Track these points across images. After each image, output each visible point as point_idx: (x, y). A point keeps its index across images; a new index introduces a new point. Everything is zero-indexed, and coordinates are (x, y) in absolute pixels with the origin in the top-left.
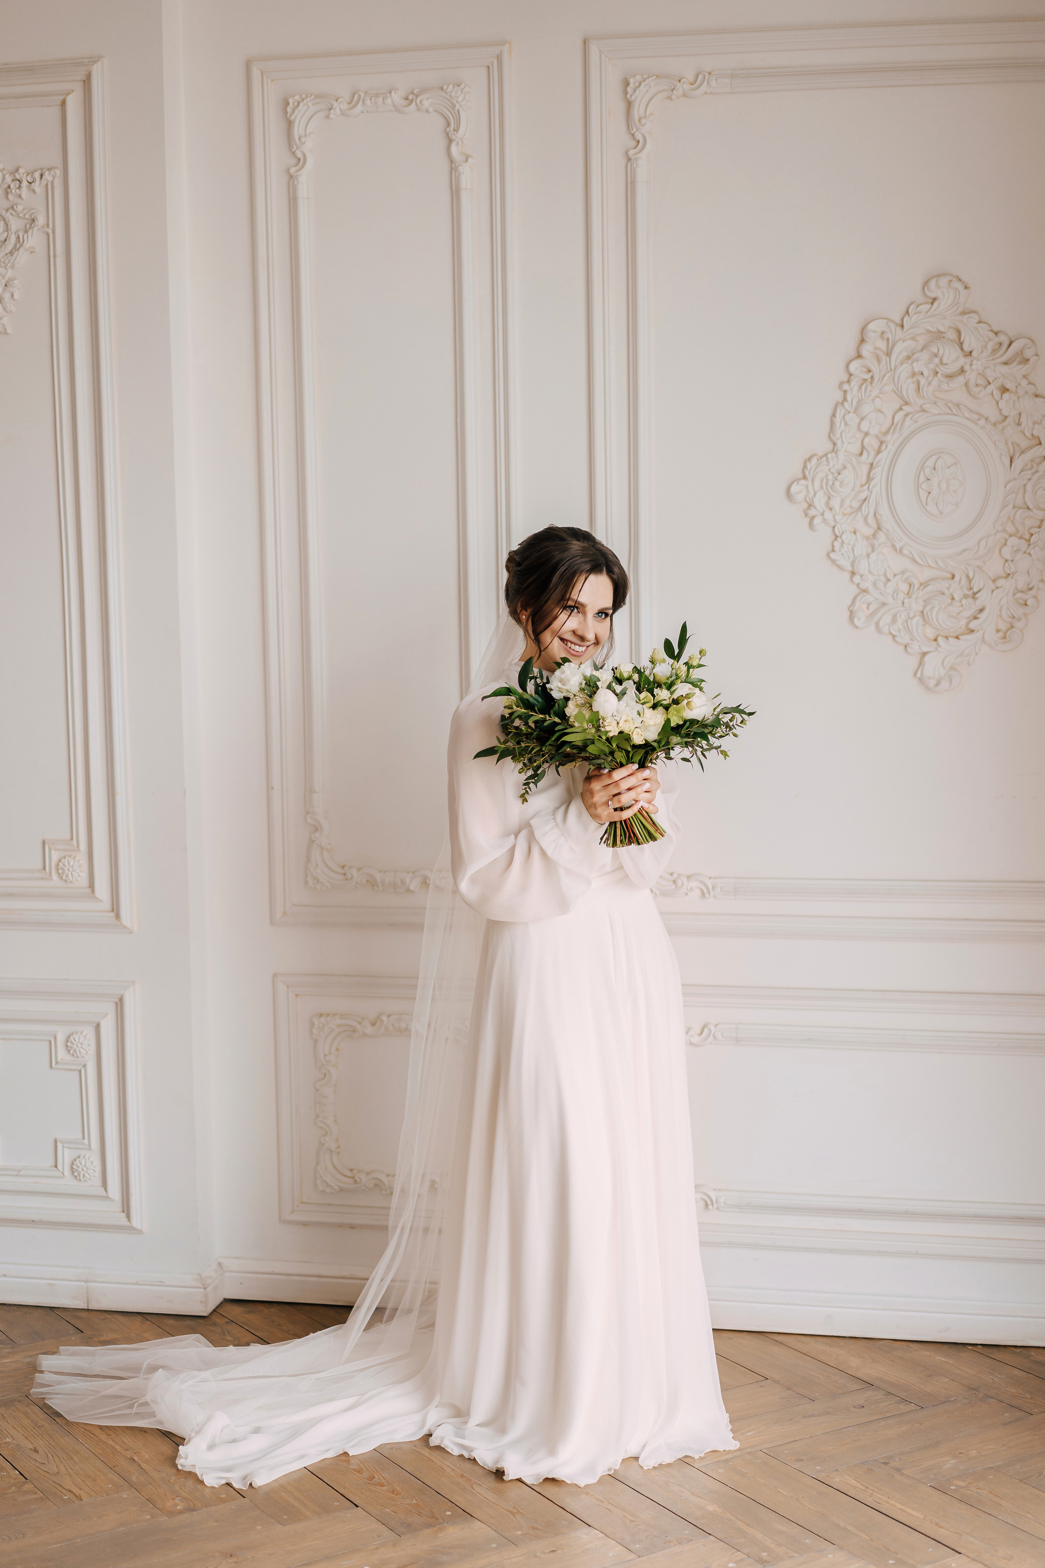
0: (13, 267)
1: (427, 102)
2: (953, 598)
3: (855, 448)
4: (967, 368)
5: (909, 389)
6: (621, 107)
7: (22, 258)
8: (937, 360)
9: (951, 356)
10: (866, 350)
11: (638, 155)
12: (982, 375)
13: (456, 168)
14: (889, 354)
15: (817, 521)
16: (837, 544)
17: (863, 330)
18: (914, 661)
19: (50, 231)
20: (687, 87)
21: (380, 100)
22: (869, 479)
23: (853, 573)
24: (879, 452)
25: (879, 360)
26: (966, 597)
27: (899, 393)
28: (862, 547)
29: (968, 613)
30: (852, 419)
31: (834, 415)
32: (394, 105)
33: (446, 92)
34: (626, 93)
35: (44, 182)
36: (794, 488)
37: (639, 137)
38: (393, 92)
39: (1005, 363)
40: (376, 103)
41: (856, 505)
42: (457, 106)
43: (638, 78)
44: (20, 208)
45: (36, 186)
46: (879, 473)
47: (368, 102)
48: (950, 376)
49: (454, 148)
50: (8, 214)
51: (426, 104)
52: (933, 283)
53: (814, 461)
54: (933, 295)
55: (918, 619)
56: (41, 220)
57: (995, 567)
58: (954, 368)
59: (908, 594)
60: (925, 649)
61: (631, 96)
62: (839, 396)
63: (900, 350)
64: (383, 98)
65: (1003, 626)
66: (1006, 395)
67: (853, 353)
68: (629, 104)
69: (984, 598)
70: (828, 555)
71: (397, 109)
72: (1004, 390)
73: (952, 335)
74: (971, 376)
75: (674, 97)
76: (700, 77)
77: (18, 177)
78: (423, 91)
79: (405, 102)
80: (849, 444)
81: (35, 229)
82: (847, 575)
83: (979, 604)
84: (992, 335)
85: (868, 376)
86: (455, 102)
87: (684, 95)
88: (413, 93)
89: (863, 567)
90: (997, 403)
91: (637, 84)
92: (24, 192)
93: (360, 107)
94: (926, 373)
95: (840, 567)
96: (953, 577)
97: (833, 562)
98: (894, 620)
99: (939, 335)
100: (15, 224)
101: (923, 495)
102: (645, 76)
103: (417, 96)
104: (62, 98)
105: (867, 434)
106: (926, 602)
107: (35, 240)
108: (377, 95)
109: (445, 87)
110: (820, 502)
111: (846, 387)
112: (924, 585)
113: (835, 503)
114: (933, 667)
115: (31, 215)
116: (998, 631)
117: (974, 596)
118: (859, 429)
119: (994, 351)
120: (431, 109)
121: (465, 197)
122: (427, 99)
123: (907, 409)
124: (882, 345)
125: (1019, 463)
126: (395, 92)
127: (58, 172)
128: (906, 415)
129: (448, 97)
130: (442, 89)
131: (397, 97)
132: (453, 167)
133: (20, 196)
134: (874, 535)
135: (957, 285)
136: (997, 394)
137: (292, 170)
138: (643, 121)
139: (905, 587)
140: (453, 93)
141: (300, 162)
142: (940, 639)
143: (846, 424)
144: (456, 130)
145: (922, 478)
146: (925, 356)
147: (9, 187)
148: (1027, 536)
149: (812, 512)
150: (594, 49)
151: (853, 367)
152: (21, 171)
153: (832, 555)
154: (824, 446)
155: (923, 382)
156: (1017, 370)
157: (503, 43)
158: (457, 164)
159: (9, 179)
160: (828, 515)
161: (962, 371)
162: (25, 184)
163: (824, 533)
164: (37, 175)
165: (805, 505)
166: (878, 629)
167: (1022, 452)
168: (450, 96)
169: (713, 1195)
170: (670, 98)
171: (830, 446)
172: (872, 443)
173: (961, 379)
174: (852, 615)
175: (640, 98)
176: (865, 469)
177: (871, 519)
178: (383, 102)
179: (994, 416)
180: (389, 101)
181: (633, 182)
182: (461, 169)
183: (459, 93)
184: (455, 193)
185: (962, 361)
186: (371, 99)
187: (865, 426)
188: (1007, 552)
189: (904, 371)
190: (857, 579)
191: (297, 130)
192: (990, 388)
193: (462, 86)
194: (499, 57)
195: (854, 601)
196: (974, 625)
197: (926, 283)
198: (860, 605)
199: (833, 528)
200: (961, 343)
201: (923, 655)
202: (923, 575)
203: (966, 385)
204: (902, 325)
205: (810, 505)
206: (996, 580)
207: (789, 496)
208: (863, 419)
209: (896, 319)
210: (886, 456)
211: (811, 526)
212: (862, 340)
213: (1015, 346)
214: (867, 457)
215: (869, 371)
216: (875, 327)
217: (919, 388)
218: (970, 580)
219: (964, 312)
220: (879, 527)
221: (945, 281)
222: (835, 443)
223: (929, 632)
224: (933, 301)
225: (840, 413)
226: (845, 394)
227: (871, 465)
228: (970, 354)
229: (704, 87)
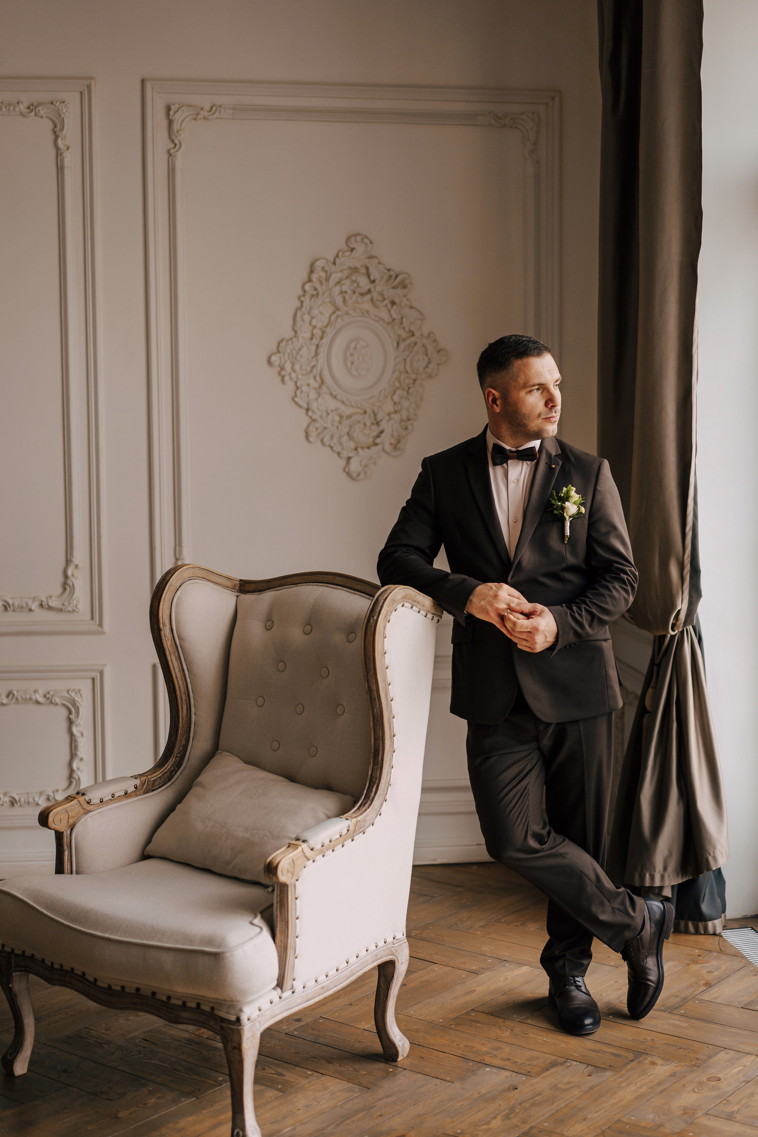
1: (43, 111)
2: (365, 425)
3: (308, 335)
4: (372, 289)
5: (339, 300)
6: (165, 123)
8: (355, 285)
9: (363, 282)
10: (314, 277)
11: (177, 153)
12: (381, 294)
13: (61, 154)
14: (327, 279)
15: (287, 378)
16: (298, 393)
17: (312, 265)
18: (343, 462)
20: (206, 113)
21: (12, 108)
22: (317, 354)
23: (308, 410)
24: (322, 338)
25: (321, 283)
26: (372, 424)
27: (333, 304)
28: (313, 395)
29: (375, 434)
30: (307, 318)
31: (295, 316)
32: (20, 112)
33: (55, 106)
34: (168, 115)
36: (273, 358)
37: (177, 141)
38: (20, 104)
39: (394, 288)
40: (9, 109)
41: (309, 369)
42: (63, 115)
43: (177, 106)
46: (323, 351)
47: (4, 109)
48: (362, 294)
49: (60, 142)
51: (42, 112)
52: (353, 239)
53: (284, 343)
54: (352, 246)
55: (346, 438)
57: (389, 407)
58: (365, 289)
59: (340, 422)
60: (350, 455)
61: (173, 116)
62: (298, 304)
63: (334, 278)
64: (14, 107)
65: (394, 441)
66: (395, 307)
67: (306, 279)
68: (170, 122)
69: (384, 425)
70: (293, 399)
71: (22, 115)
72: (393, 303)
73: (364, 270)
74: (375, 295)
75: (198, 119)
76: (214, 108)
78: (40, 104)
79: (28, 111)
80: (305, 334)
82: (304, 412)
83: (381, 428)
84: (386, 271)
85: (315, 293)
86: (61, 112)
87: (204, 118)
88: (33, 105)
89: (314, 406)
90: (389, 311)
91: (176, 110)
94: (349, 292)
95: (300, 406)
96: (365, 412)
97: (296, 403)
98: (332, 437)
99: (355, 270)
101: (349, 364)
102: (181, 105)
103: (36, 107)
105: (315, 327)
106: (351, 427)
108: (9, 105)
109: (54, 103)
110: (288, 367)
111: (302, 299)
112: (349, 417)
113: (297, 367)
114: (355, 466)
116: (391, 444)
117: (378, 424)
118: (310, 323)
119: (387, 281)
120: (44, 116)
121: (67, 172)
122: (43, 109)
123: (338, 313)
124: (323, 275)
125: (402, 346)
126: (21, 104)
128: (337, 317)
129: (57, 109)
130: (52, 103)
131: (22, 107)
132: (59, 153)
134: (320, 387)
135: (366, 241)
136: (389, 306)
138: (180, 132)
139: (337, 418)
140: (60, 107)
142: (359, 449)
143: (303, 320)
144: (62, 129)
145: (348, 354)
146: (348, 282)
148: (406, 389)
149: (283, 373)
150: (148, 86)
151: (307, 287)
153: (296, 399)
154: (290, 334)
155: (347, 297)
156: (400, 291)
157: (91, 78)
158: (62, 151)
160: (293, 375)
161: (369, 291)
163: (290, 386)
165: (278, 369)
166: (323, 443)
167: (404, 340)
168: (58, 109)
170: (195, 119)
171: (292, 334)
172: (318, 332)
173: (368, 297)
174: (308, 436)
175: (177, 118)
176: (313, 348)
177: (318, 379)
178: (14, 109)
179: (387, 318)
180: (17, 109)
181: (174, 169)
182: (64, 154)
183: (64, 107)
184: (60, 169)
185: (370, 286)
186: (6, 107)
187: (314, 322)
188: (396, 398)
189: (337, 290)
190: (310, 413)
192: (386, 302)
193: (66, 103)
194: (89, 87)
195: (308, 426)
196: (378, 441)
197: (348, 239)
198: (312, 429)
199: (296, 383)
200: (368, 275)
201: (349, 458)
202: (348, 411)
203: (372, 300)
204: (334, 263)
205: (282, 369)
206: (389, 414)
207: (269, 362)
208: (313, 318)
209: (331, 259)
210: (326, 340)
211: (283, 381)
212: (312, 271)
213: (399, 278)
214: (315, 341)
215: (316, 289)
216: (319, 264)
217: (344, 301)
218: (375, 414)
219: (370, 257)
220: (323, 382)
221: (359, 238)
222: (296, 332)
223: (352, 445)
224: (352, 250)
225: (299, 314)
226: (302, 302)
227: (318, 346)
228: (373, 282)
229: (217, 114)
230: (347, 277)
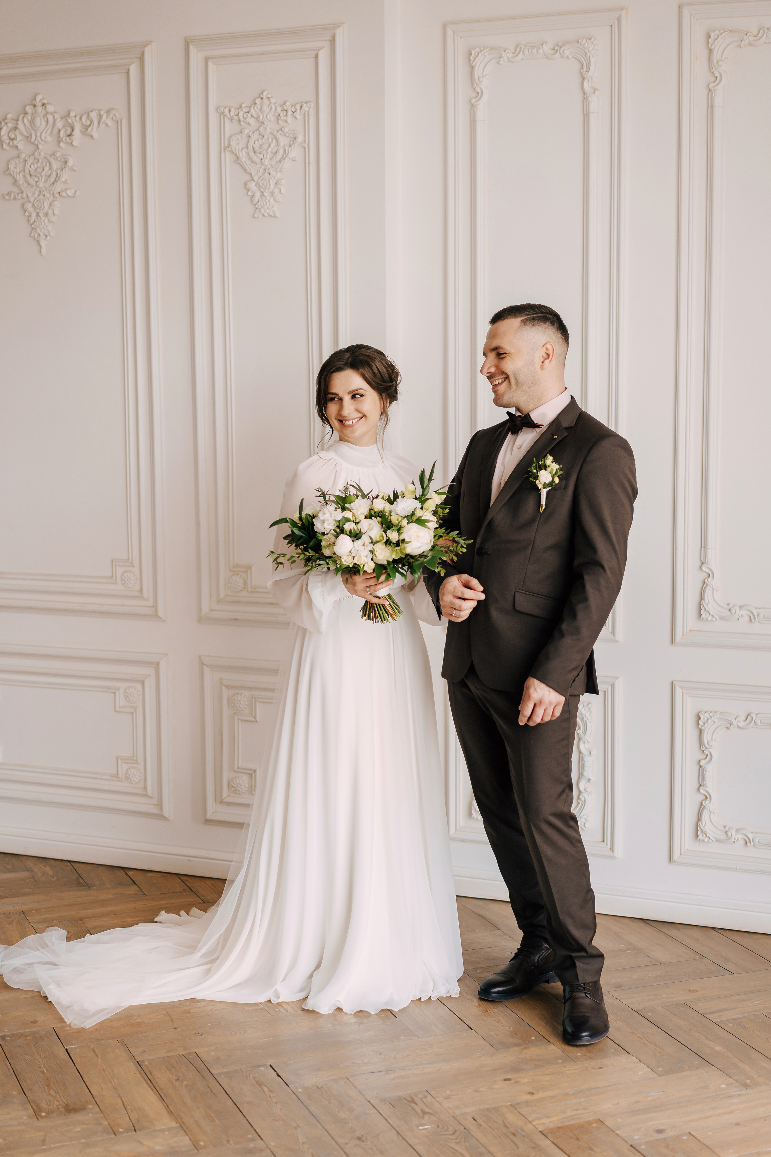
0: (281, 171)
6: (705, 53)
7: (287, 164)
11: (717, 88)
13: (587, 98)
19: (306, 146)
20: (751, 38)
21: (535, 50)
32: (545, 54)
33: (581, 45)
34: (708, 43)
35: (303, 112)
37: (717, 74)
38: (544, 45)
40: (532, 53)
42: (589, 54)
43: (717, 32)
44: (286, 130)
45: (298, 115)
47: (527, 52)
49: (586, 84)
50: (278, 134)
51: (567, 52)
56: (300, 139)
61: (712, 45)
64: (537, 49)
68: (711, 51)
71: (546, 57)
75: (742, 46)
76: (761, 31)
77: (285, 108)
78: (565, 43)
79: (553, 52)
81: (296, 144)
86: (587, 51)
87: (750, 44)
88: (558, 45)
91: (716, 37)
92: (290, 119)
93: (521, 56)
100: (283, 141)
102: (721, 31)
103: (561, 47)
104: (315, 52)
107: (295, 152)
108: (533, 47)
109: (580, 41)
115: (293, 135)
120: (570, 57)
121: (592, 118)
122: (568, 49)
126: (545, 44)
127: (312, 105)
129: (582, 48)
130: (578, 42)
131: (547, 48)
132: (585, 98)
133: (286, 121)
137: (473, 101)
138: (720, 63)
140: (586, 45)
141: (479, 95)
144: (588, 71)
147: (279, 115)
150: (686, 12)
152: (287, 104)
157: (622, 9)
158: (588, 95)
159: (279, 109)
162: (290, 113)
164: (298, 107)
168: (584, 47)
169: (751, 836)
170: (739, 46)
175: (718, 47)
178: (537, 52)
180: (541, 51)
181: (712, 107)
182: (590, 99)
183: (590, 44)
184: (586, 115)
186: (528, 50)
191: (477, 73)
193: (592, 40)
194: (619, 19)
229: (764, 39)
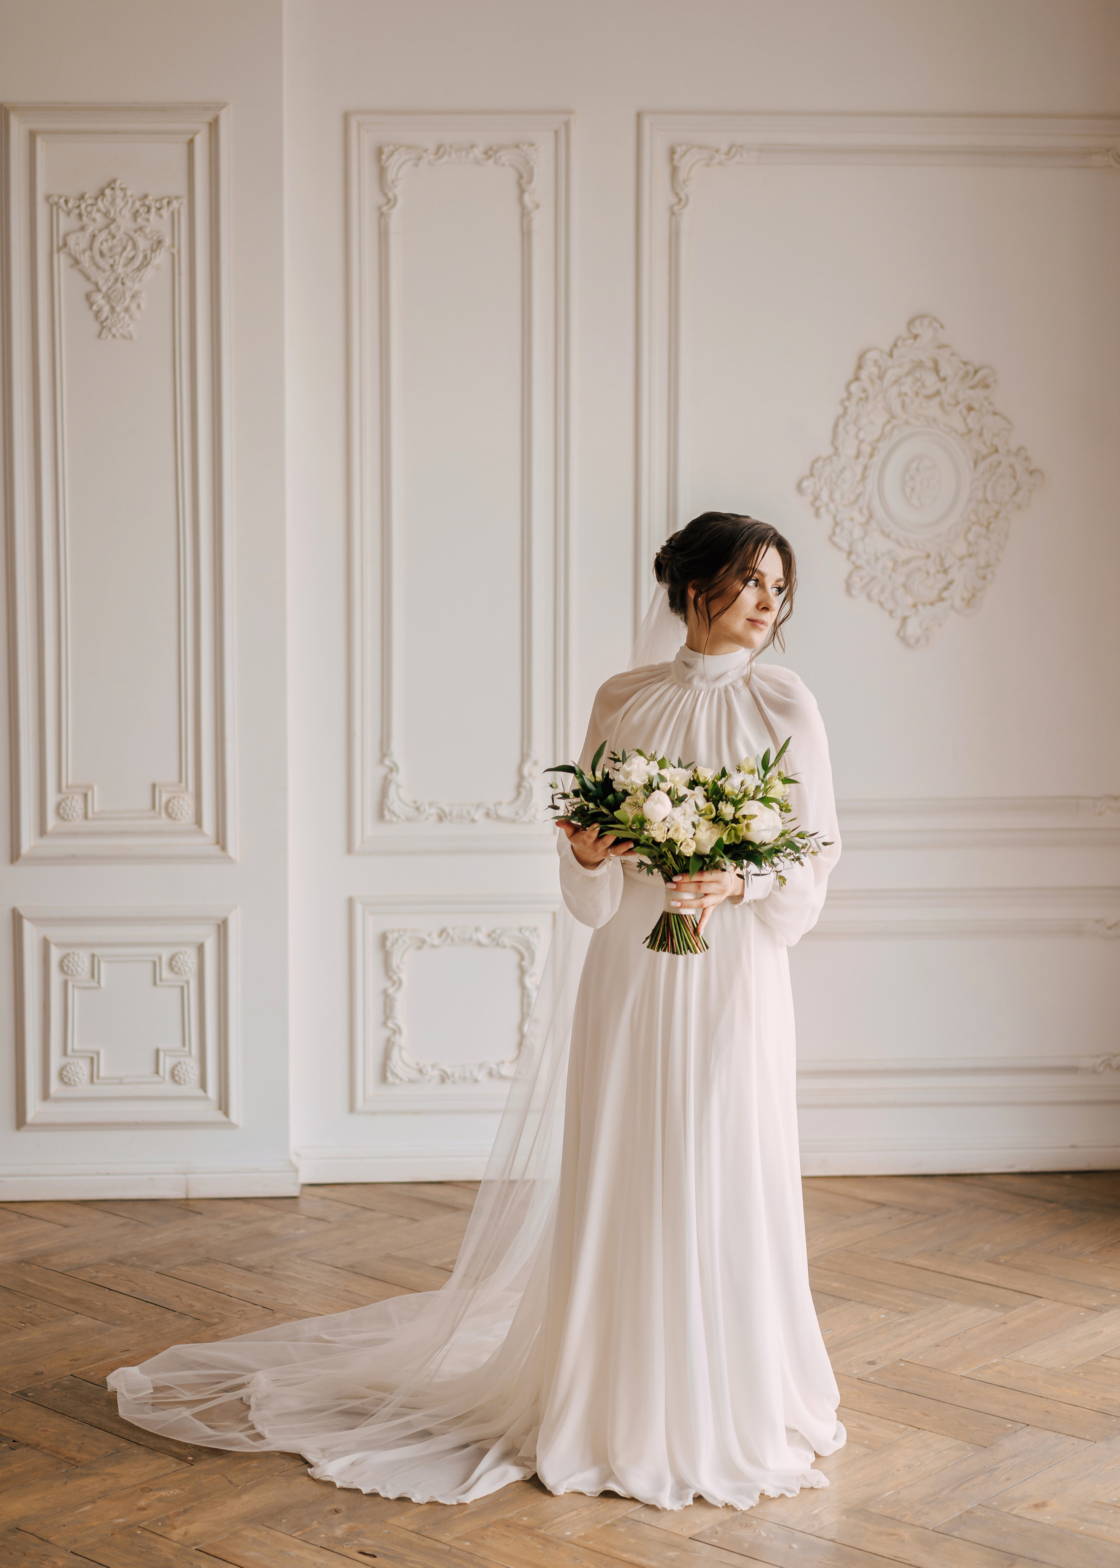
0: (140, 280)
1: (505, 157)
2: (928, 573)
3: (852, 452)
4: (943, 391)
5: (896, 406)
6: (667, 171)
7: (149, 273)
8: (919, 384)
9: (931, 380)
10: (864, 374)
11: (682, 211)
12: (953, 396)
13: (527, 214)
14: (881, 377)
15: (823, 510)
16: (838, 530)
17: (861, 357)
18: (896, 624)
19: (175, 251)
20: (723, 157)
21: (464, 154)
22: (864, 478)
23: (850, 553)
24: (871, 456)
25: (872, 382)
26: (938, 572)
27: (888, 410)
28: (858, 533)
29: (941, 585)
30: (852, 429)
31: (836, 426)
32: (475, 159)
33: (521, 150)
34: (672, 159)
35: (171, 209)
36: (805, 484)
37: (683, 196)
38: (474, 147)
39: (972, 388)
40: (460, 155)
41: (852, 498)
42: (531, 163)
43: (684, 148)
44: (148, 231)
45: (165, 213)
46: (872, 473)
47: (453, 155)
48: (928, 397)
49: (527, 198)
50: (136, 235)
51: (503, 159)
52: (917, 323)
53: (820, 463)
54: (915, 331)
55: (901, 591)
56: (167, 242)
57: (961, 548)
58: (931, 390)
59: (894, 569)
60: (907, 613)
61: (677, 162)
62: (840, 410)
63: (890, 375)
64: (466, 152)
65: (967, 595)
66: (972, 413)
67: (851, 377)
68: (674, 169)
69: (954, 573)
70: (830, 539)
71: (477, 162)
72: (970, 409)
73: (930, 365)
74: (946, 397)
75: (711, 164)
76: (734, 150)
77: (147, 202)
78: (501, 148)
79: (485, 157)
80: (849, 450)
81: (163, 250)
82: (844, 555)
83: (950, 577)
84: (961, 365)
85: (863, 395)
86: (529, 159)
87: (720, 163)
88: (491, 149)
89: (858, 547)
90: (965, 419)
91: (682, 153)
92: (153, 216)
93: (445, 158)
94: (910, 393)
95: (839, 548)
96: (928, 556)
97: (835, 544)
98: (882, 590)
99: (920, 365)
100: (143, 244)
101: (908, 491)
102: (689, 147)
103: (496, 152)
104: (190, 137)
105: (862, 441)
106: (909, 576)
107: (161, 258)
108: (460, 149)
109: (521, 146)
110: (825, 495)
111: (847, 403)
112: (907, 562)
113: (837, 495)
114: (913, 629)
115: (159, 237)
116: (963, 599)
117: (945, 571)
118: (857, 436)
119: (963, 378)
120: (506, 164)
121: (534, 238)
122: (504, 155)
123: (894, 422)
124: (875, 370)
125: (982, 467)
126: (476, 147)
127: (185, 201)
128: (893, 428)
129: (523, 154)
130: (517, 146)
131: (478, 152)
132: (524, 214)
133: (148, 220)
134: (867, 522)
135: (936, 325)
136: (965, 412)
137: (385, 209)
138: (687, 183)
139: (890, 564)
140: (528, 152)
141: (391, 202)
142: (920, 607)
143: (847, 433)
144: (530, 181)
145: (907, 477)
146: (909, 380)
147: (137, 211)
148: (986, 523)
149: (818, 503)
150: (647, 122)
151: (854, 387)
152: (150, 198)
153: (835, 539)
154: (827, 450)
155: (907, 400)
156: (980, 393)
157: (570, 112)
158: (528, 211)
159: (138, 204)
160: (832, 506)
161: (938, 393)
162: (153, 210)
163: (827, 520)
164: (165, 202)
165: (811, 498)
166: (869, 597)
167: (984, 458)
168: (525, 154)
170: (708, 165)
171: (831, 450)
172: (866, 448)
173: (937, 400)
174: (849, 588)
175: (684, 164)
176: (859, 470)
177: (865, 511)
178: (466, 155)
179: (962, 428)
180: (471, 155)
181: (677, 233)
182: (530, 215)
183: (533, 151)
184: (526, 234)
185: (940, 385)
186: (454, 153)
187: (861, 435)
188: (971, 537)
189: (894, 391)
190: (853, 558)
191: (390, 175)
192: (961, 407)
193: (535, 146)
194: (567, 125)
195: (850, 575)
196: (945, 594)
197: (911, 323)
198: (855, 579)
199: (835, 517)
200: (937, 370)
201: (905, 619)
202: (905, 554)
203: (941, 404)
204: (891, 355)
205: (816, 498)
206: (961, 559)
207: (799, 488)
208: (860, 429)
209: (887, 349)
210: (877, 459)
211: (817, 513)
212: (860, 367)
213: (980, 375)
214: (862, 461)
215: (864, 391)
216: (871, 356)
217: (903, 406)
218: (942, 559)
219: (941, 346)
220: (871, 516)
221: (926, 322)
222: (836, 449)
223: (910, 600)
224: (916, 337)
225: (842, 424)
226: (845, 409)
227: (865, 468)
228: (944, 380)
229: (737, 158)
230: (908, 374)
